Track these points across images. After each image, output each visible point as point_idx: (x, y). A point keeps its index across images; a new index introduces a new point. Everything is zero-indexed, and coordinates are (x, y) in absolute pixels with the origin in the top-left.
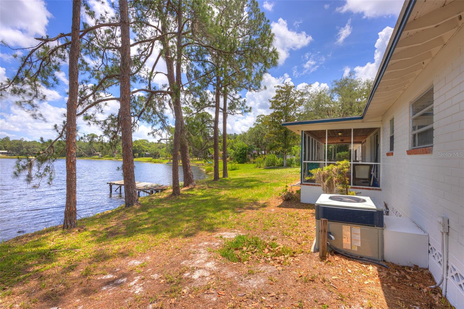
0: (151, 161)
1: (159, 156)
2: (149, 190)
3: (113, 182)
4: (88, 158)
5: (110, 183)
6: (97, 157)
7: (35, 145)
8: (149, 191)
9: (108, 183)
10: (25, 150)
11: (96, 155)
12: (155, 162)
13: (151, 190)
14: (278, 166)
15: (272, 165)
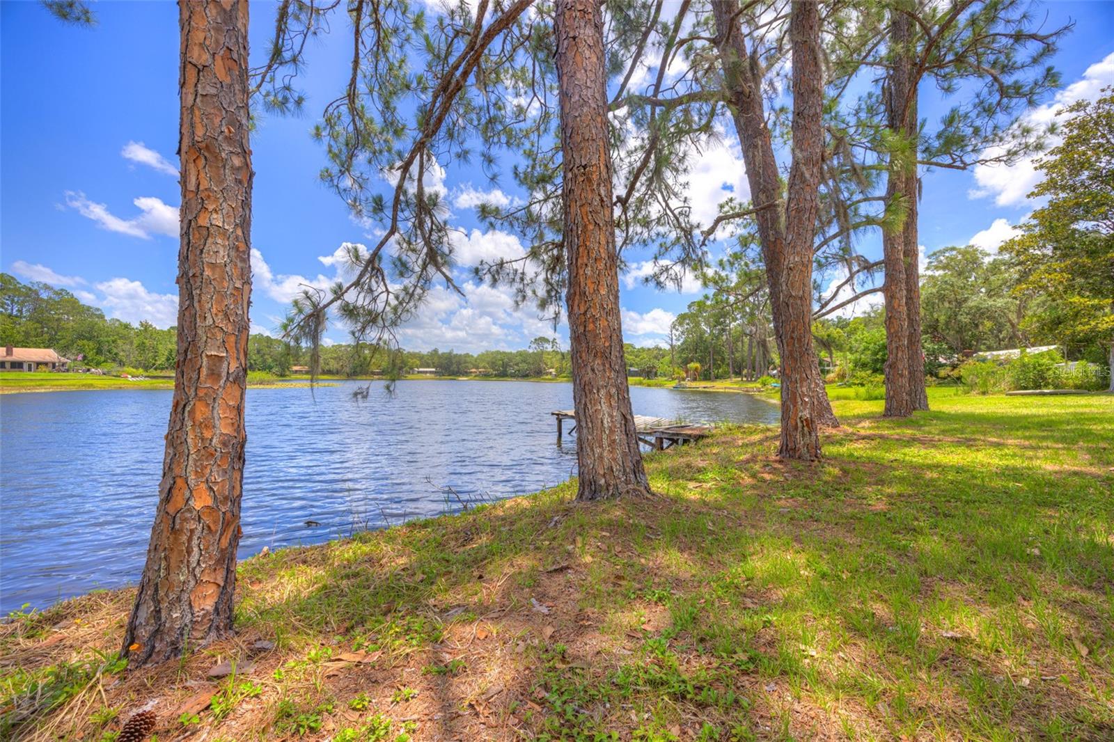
0: (641, 383)
1: (656, 375)
2: (650, 434)
3: (565, 412)
4: (535, 379)
5: (558, 415)
6: (549, 377)
7: (468, 359)
8: (652, 439)
9: (553, 414)
10: (454, 368)
11: (547, 374)
12: (649, 385)
13: (658, 435)
14: (1076, 387)
15: (1046, 386)
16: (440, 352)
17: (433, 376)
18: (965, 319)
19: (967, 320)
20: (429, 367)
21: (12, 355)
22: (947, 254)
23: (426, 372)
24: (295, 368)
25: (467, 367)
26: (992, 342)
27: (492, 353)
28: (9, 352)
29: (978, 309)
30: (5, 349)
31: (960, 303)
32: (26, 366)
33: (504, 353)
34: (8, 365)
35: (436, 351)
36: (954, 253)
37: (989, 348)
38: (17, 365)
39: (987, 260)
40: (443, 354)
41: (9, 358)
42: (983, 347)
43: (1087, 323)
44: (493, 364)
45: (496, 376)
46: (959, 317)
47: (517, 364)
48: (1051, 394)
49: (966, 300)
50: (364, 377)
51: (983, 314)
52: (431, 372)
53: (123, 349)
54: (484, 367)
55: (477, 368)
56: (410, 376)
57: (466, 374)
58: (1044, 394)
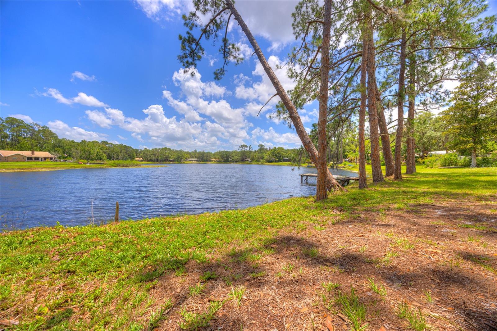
5: (302, 175)
7: (211, 154)
10: (205, 158)
11: (247, 161)
14: (462, 166)
15: (452, 165)
16: (198, 151)
17: (196, 162)
18: (425, 140)
19: (426, 141)
20: (193, 158)
21: (34, 154)
22: (419, 114)
23: (193, 160)
24: (137, 159)
25: (210, 158)
26: (436, 147)
27: (222, 152)
28: (33, 153)
29: (431, 136)
30: (31, 152)
31: (424, 134)
32: (40, 159)
33: (227, 152)
34: (33, 159)
35: (196, 151)
36: (422, 113)
37: (435, 150)
38: (37, 159)
39: (434, 117)
40: (200, 152)
41: (33, 156)
42: (432, 149)
43: (464, 146)
44: (222, 157)
45: (223, 162)
46: (423, 139)
47: (233, 157)
48: (453, 168)
49: (426, 133)
50: (166, 163)
51: (432, 138)
52: (194, 160)
53: (73, 152)
54: (218, 158)
55: (215, 158)
56: (186, 162)
57: (210, 161)
58: (450, 168)
